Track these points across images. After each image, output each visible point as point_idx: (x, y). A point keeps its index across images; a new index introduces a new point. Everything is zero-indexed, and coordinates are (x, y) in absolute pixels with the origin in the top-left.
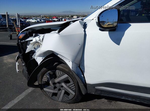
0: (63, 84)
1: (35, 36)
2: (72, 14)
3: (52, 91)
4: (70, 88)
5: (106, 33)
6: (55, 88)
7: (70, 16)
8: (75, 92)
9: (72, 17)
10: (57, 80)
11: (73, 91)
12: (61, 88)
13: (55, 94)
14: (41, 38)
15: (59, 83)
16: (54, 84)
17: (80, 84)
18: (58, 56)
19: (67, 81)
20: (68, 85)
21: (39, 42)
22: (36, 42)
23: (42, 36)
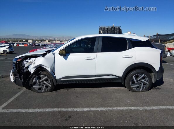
0: (45, 82)
1: (29, 59)
2: (26, 38)
3: (38, 87)
4: (48, 83)
5: (62, 57)
6: (40, 85)
7: (24, 41)
8: (51, 85)
9: (26, 41)
10: (41, 81)
11: (50, 84)
12: (44, 85)
13: (40, 89)
14: (33, 60)
15: (42, 82)
16: (40, 82)
17: (53, 80)
18: (43, 67)
19: (46, 80)
20: (47, 82)
21: (32, 62)
22: (31, 62)
23: (33, 59)
